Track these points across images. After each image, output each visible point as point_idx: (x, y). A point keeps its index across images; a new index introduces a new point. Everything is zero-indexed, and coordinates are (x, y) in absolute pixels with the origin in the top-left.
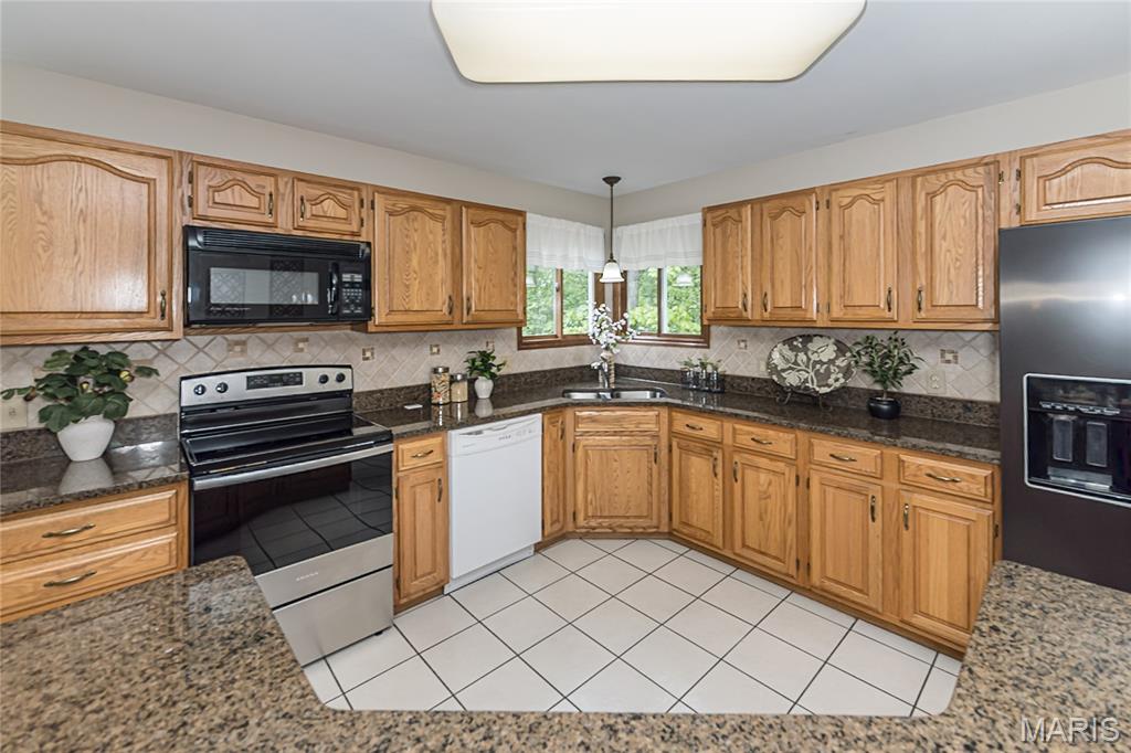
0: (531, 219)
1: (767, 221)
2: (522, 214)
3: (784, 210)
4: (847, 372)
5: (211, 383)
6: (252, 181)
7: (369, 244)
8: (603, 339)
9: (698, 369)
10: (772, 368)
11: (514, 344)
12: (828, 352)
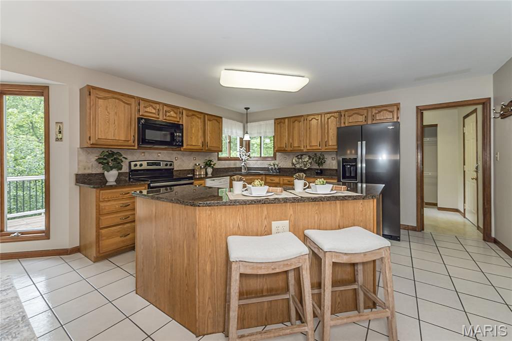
0: (224, 119)
1: (291, 123)
2: (221, 118)
3: (296, 120)
4: (311, 163)
5: (138, 163)
6: (154, 105)
7: (182, 125)
8: (244, 158)
9: (273, 167)
10: (293, 164)
11: (217, 159)
12: (307, 159)
